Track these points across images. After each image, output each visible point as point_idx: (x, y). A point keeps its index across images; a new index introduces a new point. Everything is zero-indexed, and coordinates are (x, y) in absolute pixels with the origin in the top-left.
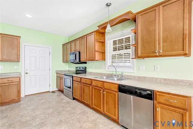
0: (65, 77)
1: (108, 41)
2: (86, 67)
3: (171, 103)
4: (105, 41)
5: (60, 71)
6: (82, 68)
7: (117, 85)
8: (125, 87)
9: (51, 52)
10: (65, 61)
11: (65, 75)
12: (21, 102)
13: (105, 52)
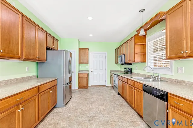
0: (114, 75)
1: (149, 43)
2: (131, 68)
3: (179, 106)
4: (146, 43)
5: (113, 71)
6: (128, 69)
7: (142, 85)
8: (146, 87)
9: (106, 56)
10: (117, 63)
11: (114, 74)
12: (89, 89)
13: (146, 54)
